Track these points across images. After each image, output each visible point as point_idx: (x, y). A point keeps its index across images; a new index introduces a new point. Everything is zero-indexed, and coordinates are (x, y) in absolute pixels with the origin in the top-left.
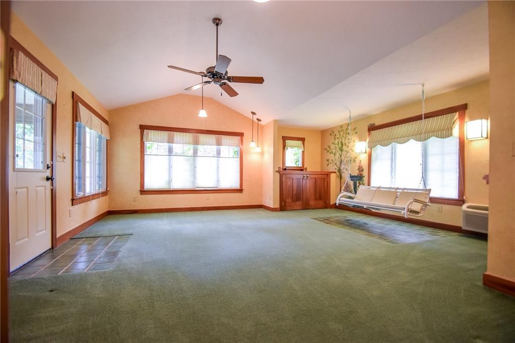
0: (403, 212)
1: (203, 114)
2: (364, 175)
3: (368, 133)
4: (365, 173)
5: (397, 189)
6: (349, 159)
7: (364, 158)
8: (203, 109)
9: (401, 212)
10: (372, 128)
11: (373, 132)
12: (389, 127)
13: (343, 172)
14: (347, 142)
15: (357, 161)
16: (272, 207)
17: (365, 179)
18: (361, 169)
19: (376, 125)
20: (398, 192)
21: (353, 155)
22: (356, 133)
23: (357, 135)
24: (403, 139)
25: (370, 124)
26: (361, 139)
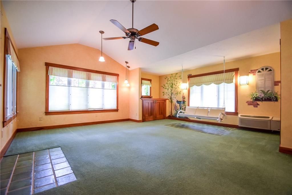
0: (217, 120)
1: (102, 59)
2: (185, 101)
3: (188, 79)
4: (186, 100)
5: (208, 108)
6: (176, 92)
7: (185, 92)
8: (102, 56)
9: (216, 120)
10: (190, 77)
11: (191, 79)
12: (200, 76)
13: (173, 99)
14: (175, 83)
15: (182, 93)
16: (138, 120)
17: (186, 103)
18: (184, 98)
19: (192, 75)
20: (209, 109)
21: (179, 90)
22: (181, 78)
23: (181, 80)
24: (208, 83)
25: (189, 75)
26: (184, 82)
